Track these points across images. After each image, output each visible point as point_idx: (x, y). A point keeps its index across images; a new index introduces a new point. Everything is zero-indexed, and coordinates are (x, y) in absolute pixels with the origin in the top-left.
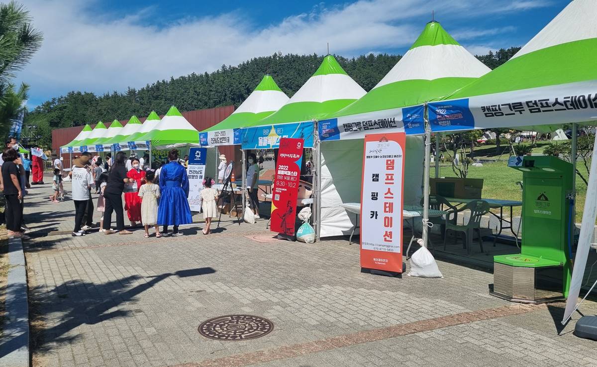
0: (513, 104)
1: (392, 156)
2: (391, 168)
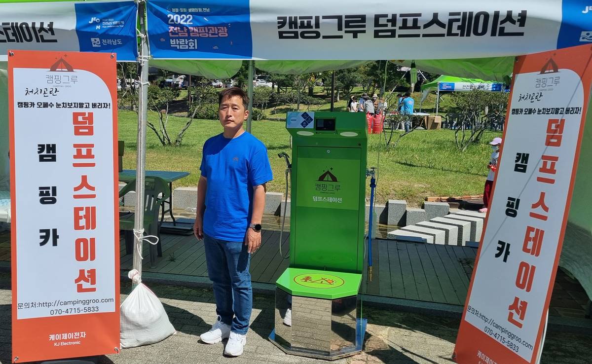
0: (347, 17)
1: (86, 105)
2: (87, 131)
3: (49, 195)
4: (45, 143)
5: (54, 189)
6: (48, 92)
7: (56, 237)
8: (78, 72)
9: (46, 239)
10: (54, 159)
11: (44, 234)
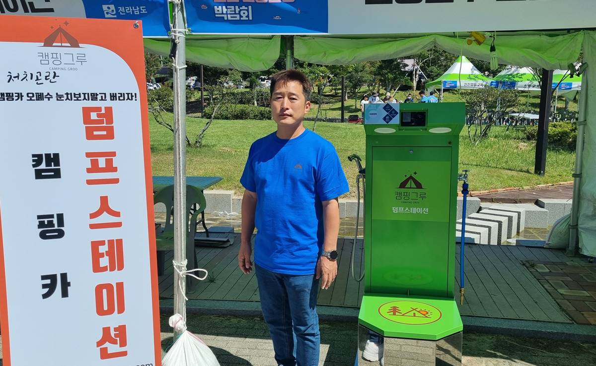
1: (102, 97)
2: (104, 133)
3: (53, 226)
4: (43, 152)
5: (60, 217)
6: (43, 77)
7: (66, 285)
8: (86, 49)
9: (51, 288)
10: (57, 174)
11: (48, 281)
